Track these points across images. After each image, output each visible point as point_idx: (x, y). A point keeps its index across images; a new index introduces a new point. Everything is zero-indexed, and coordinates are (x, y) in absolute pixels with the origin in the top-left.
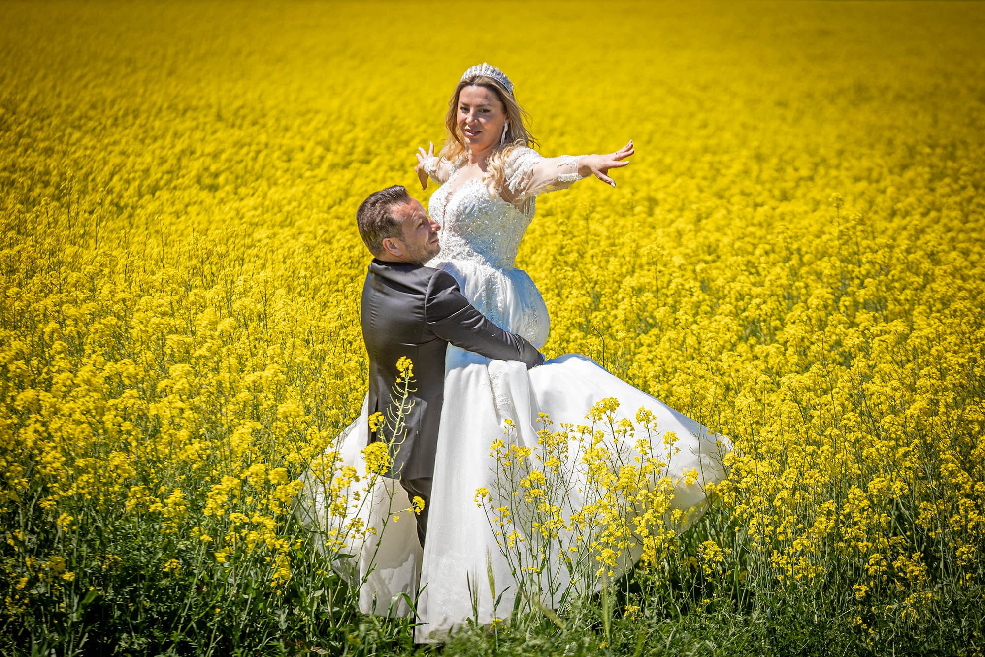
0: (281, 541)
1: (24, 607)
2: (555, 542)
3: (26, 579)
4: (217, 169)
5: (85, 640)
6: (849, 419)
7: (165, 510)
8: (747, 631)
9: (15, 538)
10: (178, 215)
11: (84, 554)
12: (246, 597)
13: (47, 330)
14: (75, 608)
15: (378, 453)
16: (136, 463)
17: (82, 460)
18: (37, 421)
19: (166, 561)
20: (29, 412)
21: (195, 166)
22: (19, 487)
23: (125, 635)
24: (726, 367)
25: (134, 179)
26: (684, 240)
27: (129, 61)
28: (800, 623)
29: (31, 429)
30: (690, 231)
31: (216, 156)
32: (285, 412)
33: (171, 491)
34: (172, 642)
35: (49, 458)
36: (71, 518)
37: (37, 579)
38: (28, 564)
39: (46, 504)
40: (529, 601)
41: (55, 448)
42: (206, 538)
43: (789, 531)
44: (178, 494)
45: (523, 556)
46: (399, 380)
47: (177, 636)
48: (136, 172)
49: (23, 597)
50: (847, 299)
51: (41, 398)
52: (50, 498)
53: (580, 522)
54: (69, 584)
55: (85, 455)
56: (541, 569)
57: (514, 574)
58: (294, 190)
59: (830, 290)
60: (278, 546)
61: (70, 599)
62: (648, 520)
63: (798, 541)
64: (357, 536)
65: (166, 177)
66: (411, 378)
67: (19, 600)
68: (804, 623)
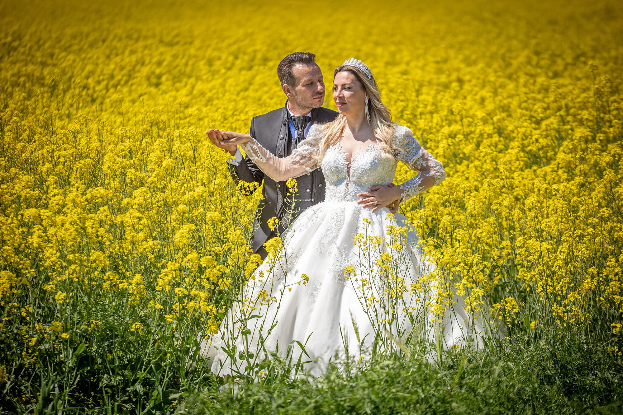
0: (211, 307)
1: (35, 358)
2: (400, 301)
3: (35, 339)
4: (161, 72)
5: (78, 379)
6: (604, 212)
7: (130, 287)
8: (537, 354)
9: (27, 311)
10: (133, 101)
11: (75, 320)
12: (188, 346)
13: (44, 169)
14: (70, 358)
15: (275, 245)
16: (109, 257)
17: (72, 255)
18: (39, 229)
19: (132, 325)
20: (33, 224)
21: (145, 71)
22: (29, 275)
23: (106, 376)
24: (517, 182)
25: (103, 80)
26: (486, 103)
27: (98, 11)
28: (574, 351)
29: (35, 236)
30: (490, 97)
31: (159, 63)
32: (211, 217)
33: (134, 275)
34: (138, 379)
35: (48, 254)
36: (65, 294)
37: (43, 339)
38: (37, 328)
39: (47, 287)
40: (384, 343)
41: (52, 247)
42: (159, 306)
43: (564, 289)
44: (138, 277)
45: (379, 312)
46: (288, 194)
47: (141, 375)
48: (105, 75)
49: (34, 351)
50: (601, 135)
51: (41, 214)
52: (51, 283)
53: (418, 289)
54: (66, 341)
55: (73, 252)
56: (392, 321)
57: (373, 325)
58: (213, 83)
59: (588, 130)
60: (209, 310)
61: (67, 351)
62: (464, 284)
63: (571, 295)
64: (264, 303)
65: (125, 78)
66: (296, 193)
67: (32, 353)
68: (577, 350)
